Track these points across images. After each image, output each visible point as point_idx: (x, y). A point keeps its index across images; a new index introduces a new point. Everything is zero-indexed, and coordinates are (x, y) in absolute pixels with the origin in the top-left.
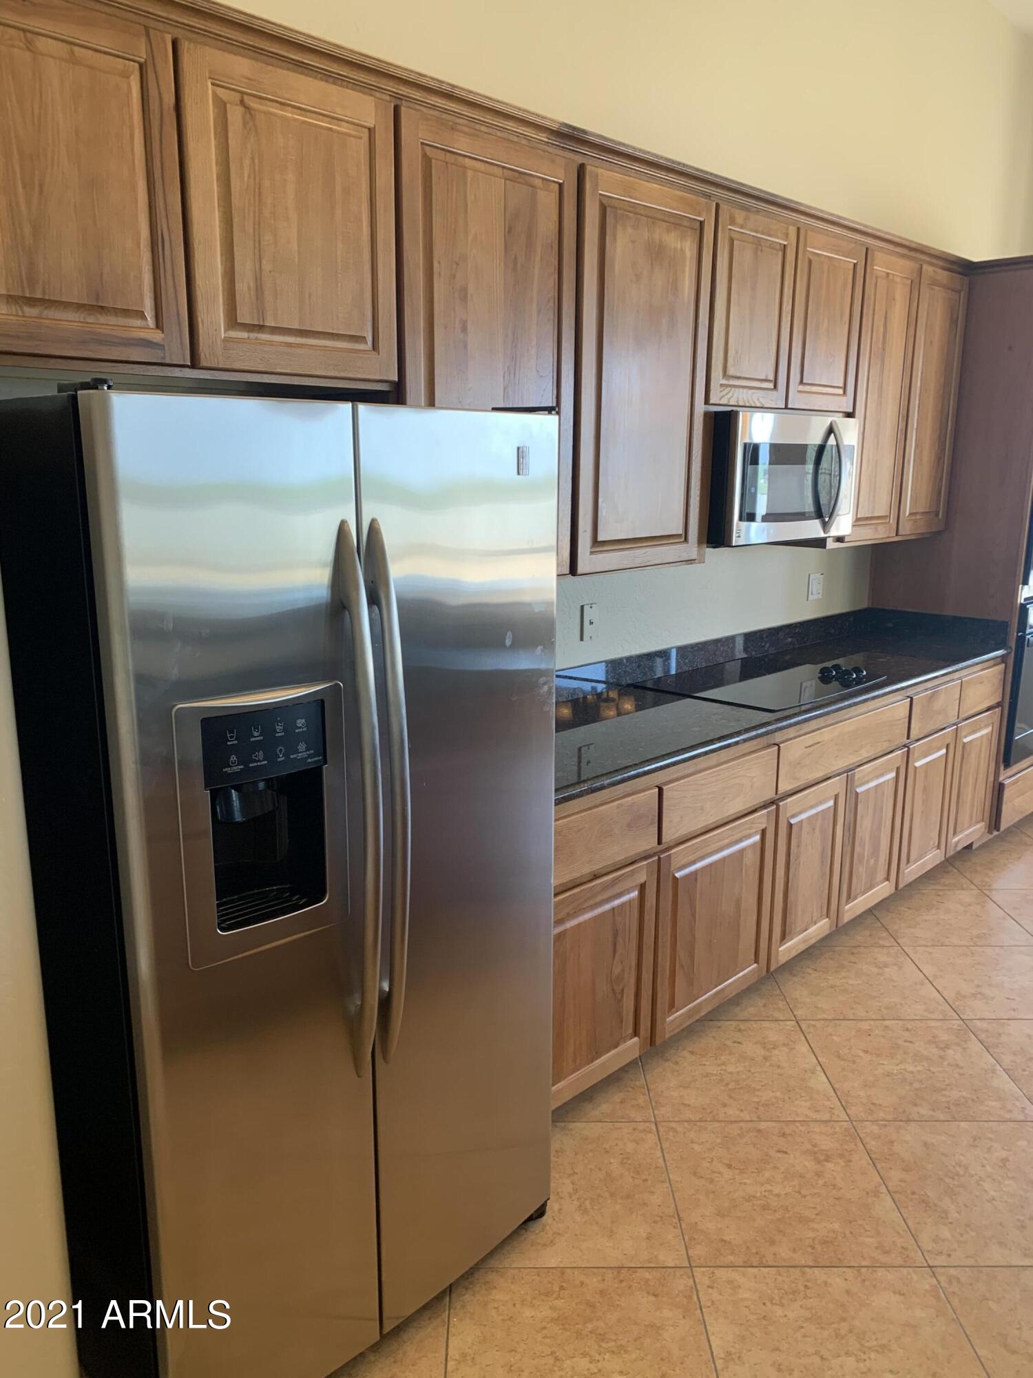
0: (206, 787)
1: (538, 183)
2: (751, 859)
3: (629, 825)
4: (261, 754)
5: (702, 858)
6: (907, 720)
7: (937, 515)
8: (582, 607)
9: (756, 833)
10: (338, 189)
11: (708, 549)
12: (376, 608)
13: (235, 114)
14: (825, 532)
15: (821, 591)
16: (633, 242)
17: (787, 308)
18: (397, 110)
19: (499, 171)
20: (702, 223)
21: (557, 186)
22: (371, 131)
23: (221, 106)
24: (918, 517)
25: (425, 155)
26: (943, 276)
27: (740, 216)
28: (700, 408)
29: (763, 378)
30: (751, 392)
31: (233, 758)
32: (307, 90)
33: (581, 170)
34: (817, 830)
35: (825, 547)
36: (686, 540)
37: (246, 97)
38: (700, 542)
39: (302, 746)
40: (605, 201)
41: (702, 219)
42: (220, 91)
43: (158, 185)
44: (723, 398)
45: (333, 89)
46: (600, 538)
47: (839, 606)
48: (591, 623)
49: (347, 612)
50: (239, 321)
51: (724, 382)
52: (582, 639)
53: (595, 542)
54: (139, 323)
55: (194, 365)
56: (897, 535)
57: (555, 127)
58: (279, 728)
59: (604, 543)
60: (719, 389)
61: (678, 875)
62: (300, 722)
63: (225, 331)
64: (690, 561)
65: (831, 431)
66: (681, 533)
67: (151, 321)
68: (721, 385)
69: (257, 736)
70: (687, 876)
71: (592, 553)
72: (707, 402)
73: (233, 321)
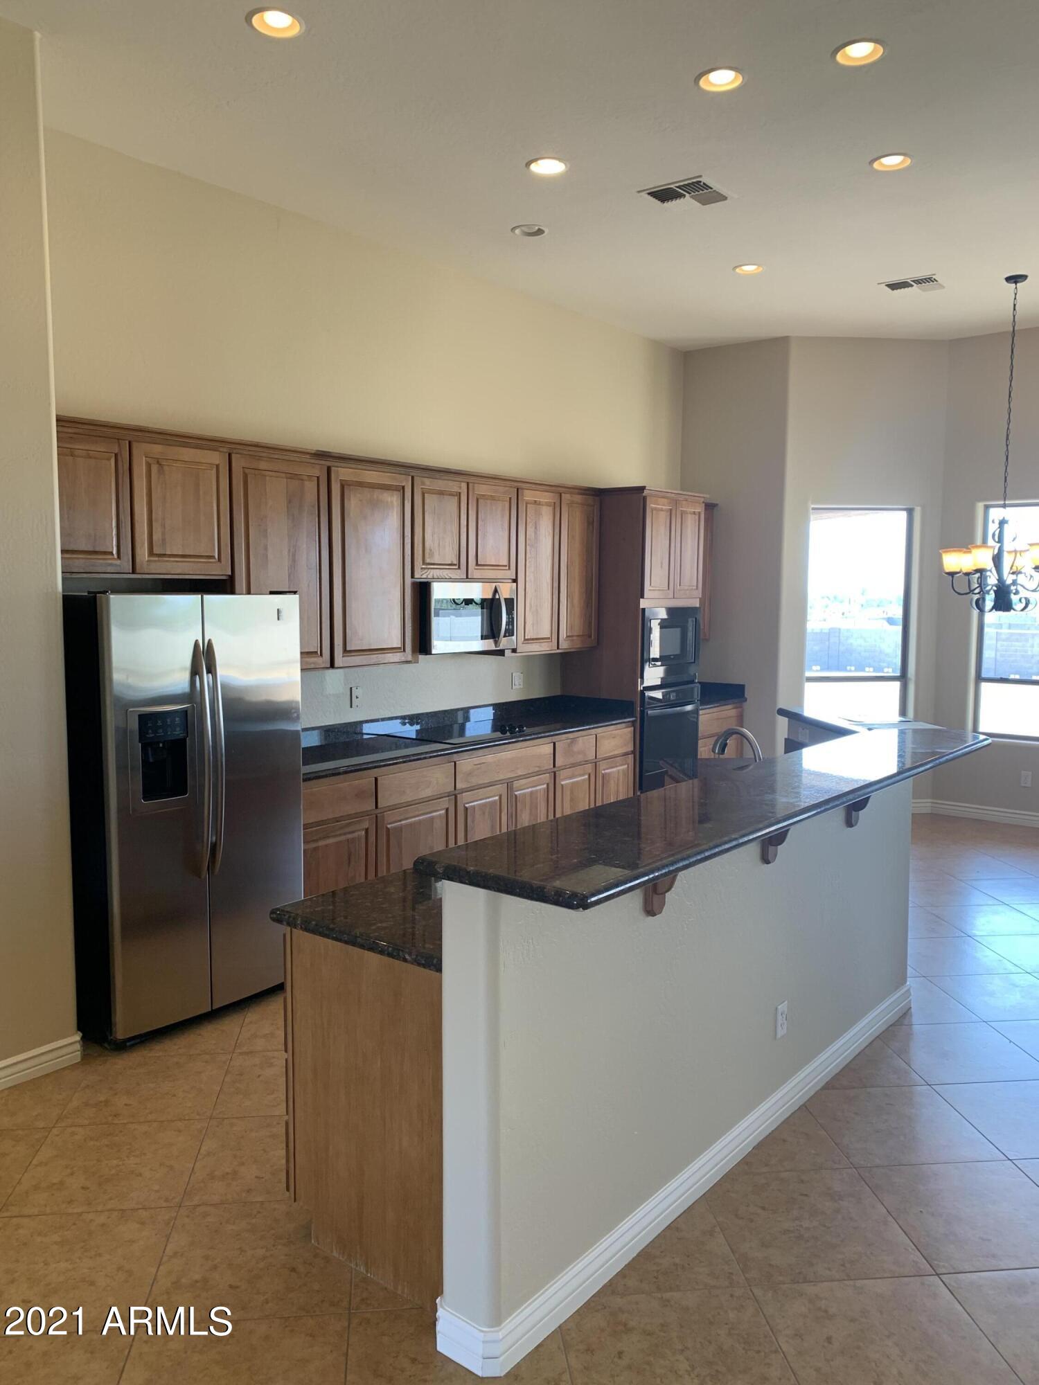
0: (140, 742)
1: (305, 478)
2: (439, 825)
3: (356, 795)
4: (161, 731)
5: (407, 819)
6: (552, 756)
7: (590, 636)
8: (351, 688)
9: (443, 809)
10: (201, 492)
11: (420, 656)
12: (210, 675)
13: (155, 468)
14: (496, 647)
15: (522, 683)
16: (361, 500)
17: (464, 522)
18: (230, 455)
19: (284, 475)
20: (403, 487)
21: (316, 478)
22: (217, 466)
23: (149, 466)
24: (575, 638)
25: (244, 473)
26: (578, 498)
27: (427, 481)
28: (409, 580)
29: (450, 563)
30: (441, 571)
31: (150, 731)
32: (188, 454)
33: (329, 469)
34: (487, 814)
35: (504, 656)
36: (404, 650)
37: (160, 460)
38: (414, 651)
39: (178, 729)
40: (343, 483)
41: (403, 484)
42: (148, 459)
43: (120, 500)
44: (421, 575)
45: (198, 451)
46: (348, 649)
47: (537, 693)
48: (357, 697)
49: (198, 677)
50: (155, 552)
51: (423, 567)
52: (351, 707)
53: (345, 650)
54: (110, 557)
55: (134, 572)
56: (558, 648)
57: (313, 452)
58: (168, 720)
59: (350, 651)
60: (420, 570)
61: (389, 826)
62: (177, 719)
63: (149, 556)
64: (408, 662)
65: (496, 591)
66: (400, 646)
67: (115, 556)
68: (422, 568)
69: (160, 723)
70: (395, 828)
71: (343, 657)
72: (413, 576)
73: (151, 553)
